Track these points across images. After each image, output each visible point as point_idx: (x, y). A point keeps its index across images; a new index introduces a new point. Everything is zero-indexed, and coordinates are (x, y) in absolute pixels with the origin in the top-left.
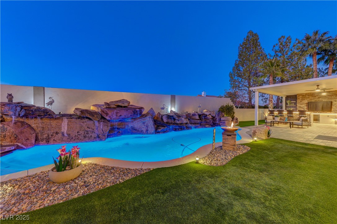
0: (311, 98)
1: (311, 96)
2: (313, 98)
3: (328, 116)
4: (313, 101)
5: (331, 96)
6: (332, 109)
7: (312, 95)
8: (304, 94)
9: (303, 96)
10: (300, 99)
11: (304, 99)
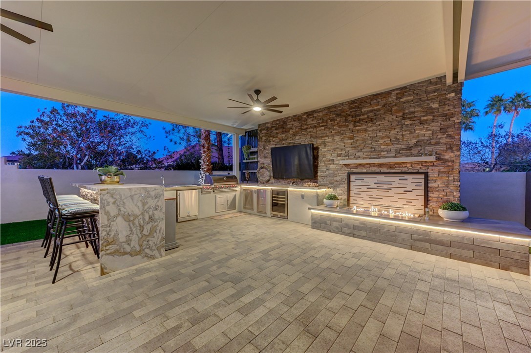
0: (280, 136)
1: (280, 131)
2: (283, 135)
3: (303, 196)
4: (284, 145)
5: (315, 127)
6: (319, 174)
7: (282, 127)
8: (269, 125)
9: (268, 129)
10: (264, 139)
11: (270, 141)
